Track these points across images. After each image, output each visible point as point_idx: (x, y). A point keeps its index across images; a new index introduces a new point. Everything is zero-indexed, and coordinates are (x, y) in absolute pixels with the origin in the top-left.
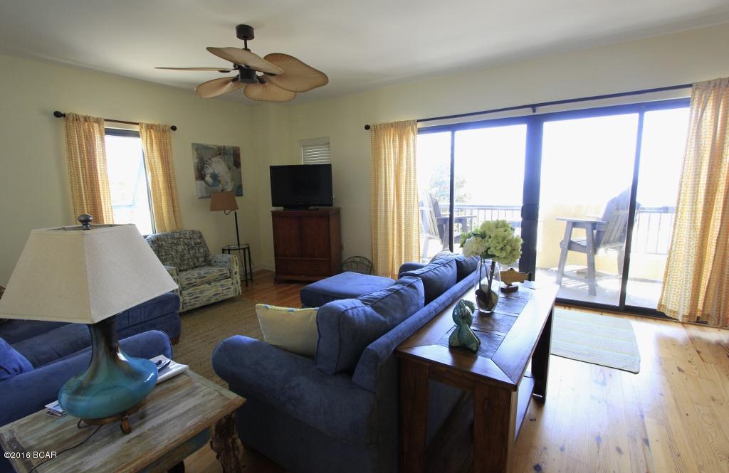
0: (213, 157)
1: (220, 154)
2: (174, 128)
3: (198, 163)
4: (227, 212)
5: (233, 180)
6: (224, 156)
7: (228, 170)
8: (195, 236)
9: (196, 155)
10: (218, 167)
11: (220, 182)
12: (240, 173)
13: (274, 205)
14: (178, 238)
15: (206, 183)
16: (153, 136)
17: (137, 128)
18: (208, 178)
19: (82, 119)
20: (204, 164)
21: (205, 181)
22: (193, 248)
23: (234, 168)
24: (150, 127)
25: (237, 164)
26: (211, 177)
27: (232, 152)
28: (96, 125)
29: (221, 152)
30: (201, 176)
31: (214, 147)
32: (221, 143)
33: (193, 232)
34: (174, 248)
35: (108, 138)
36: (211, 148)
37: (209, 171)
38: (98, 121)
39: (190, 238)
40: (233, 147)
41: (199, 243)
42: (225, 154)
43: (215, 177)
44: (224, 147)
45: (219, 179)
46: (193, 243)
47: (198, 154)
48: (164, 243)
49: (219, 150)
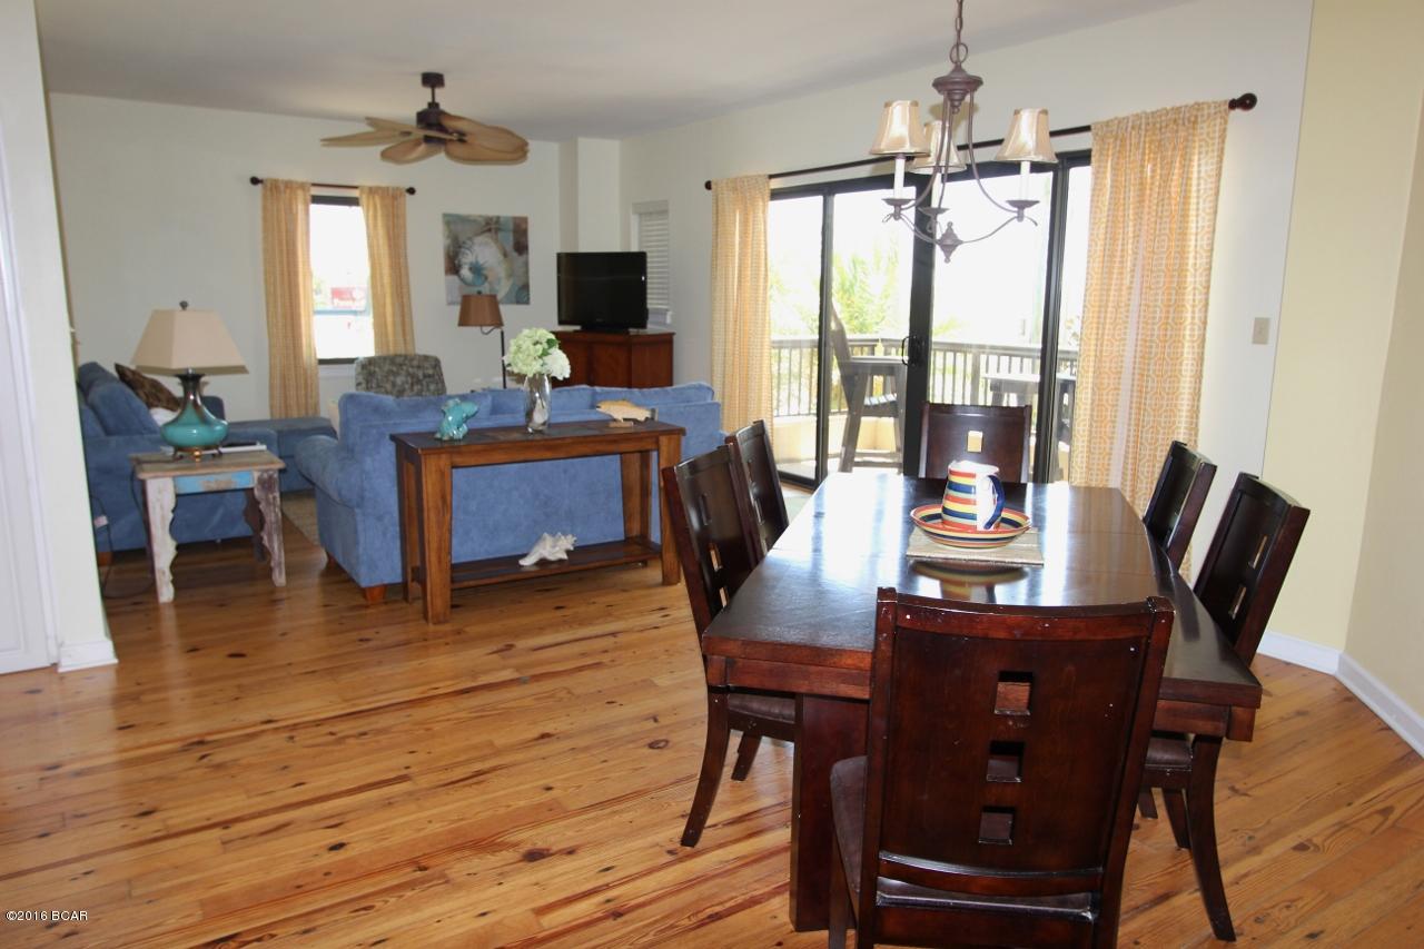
0: (477, 235)
1: (490, 230)
2: (411, 191)
3: (449, 247)
4: (486, 329)
5: (510, 275)
6: (496, 233)
7: (501, 258)
8: (426, 365)
9: (447, 233)
10: (485, 252)
11: (486, 278)
12: (526, 264)
13: (561, 322)
14: (401, 365)
15: (463, 280)
16: (379, 206)
17: (354, 193)
18: (465, 272)
19: (282, 187)
20: (460, 247)
21: (459, 276)
22: (419, 382)
23: (515, 254)
24: (372, 191)
25: (521, 247)
26: (470, 269)
27: (511, 226)
28: (300, 193)
29: (491, 226)
30: (453, 267)
31: (480, 219)
32: (492, 212)
33: (426, 358)
34: (391, 378)
35: (314, 208)
36: (475, 221)
37: (467, 259)
38: (302, 186)
39: (419, 367)
40: (515, 219)
41: (429, 376)
42: (498, 230)
43: (477, 270)
44: (498, 218)
45: (485, 272)
46: (420, 374)
47: (450, 231)
48: (377, 369)
49: (488, 224)
